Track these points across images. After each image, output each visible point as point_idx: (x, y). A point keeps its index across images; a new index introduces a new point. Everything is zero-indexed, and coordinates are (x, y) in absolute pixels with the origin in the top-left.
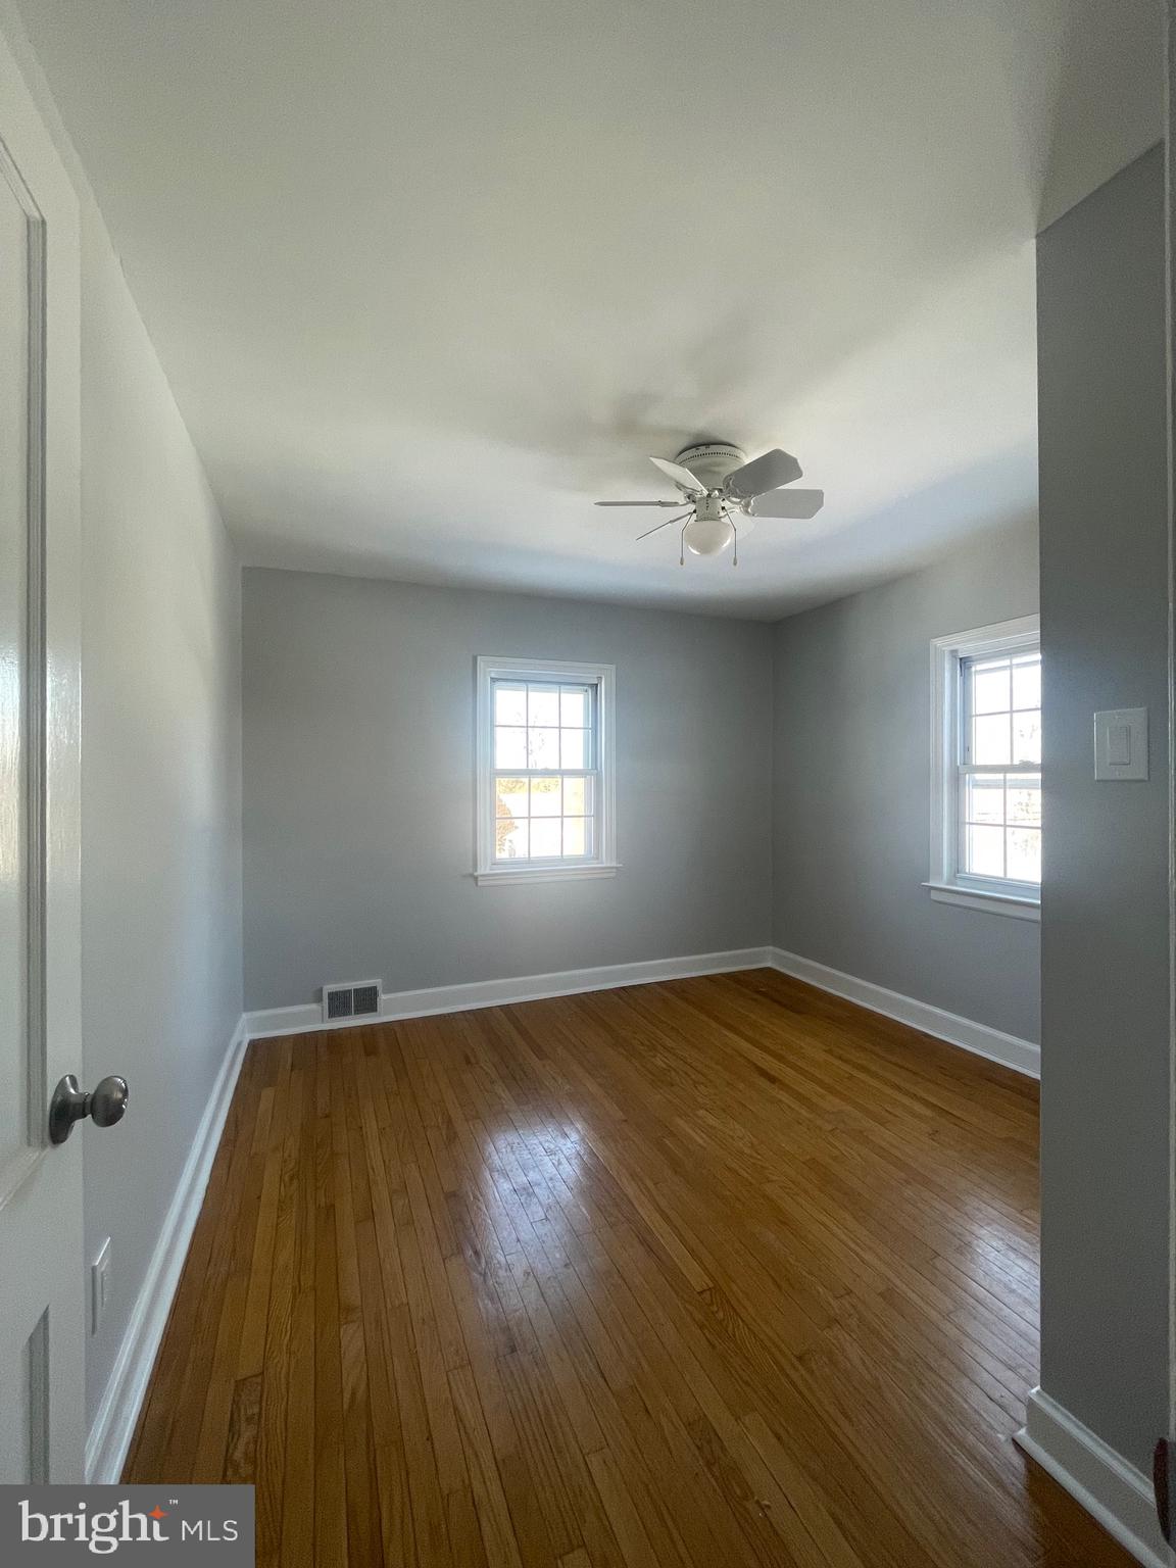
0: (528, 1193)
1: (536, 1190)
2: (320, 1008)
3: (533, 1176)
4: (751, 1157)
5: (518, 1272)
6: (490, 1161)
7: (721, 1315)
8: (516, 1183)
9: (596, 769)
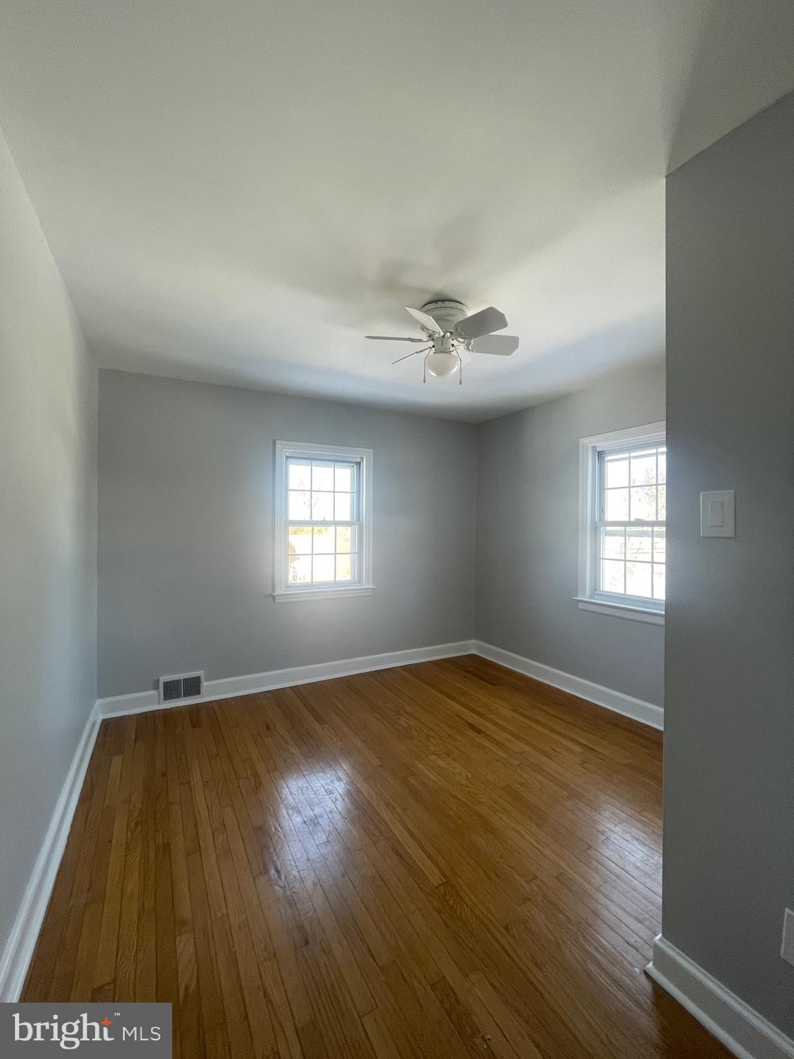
0: (314, 823)
1: (320, 820)
2: (157, 694)
3: (317, 811)
4: (466, 786)
5: (309, 884)
6: (286, 802)
7: (451, 903)
8: (306, 816)
9: (359, 521)
